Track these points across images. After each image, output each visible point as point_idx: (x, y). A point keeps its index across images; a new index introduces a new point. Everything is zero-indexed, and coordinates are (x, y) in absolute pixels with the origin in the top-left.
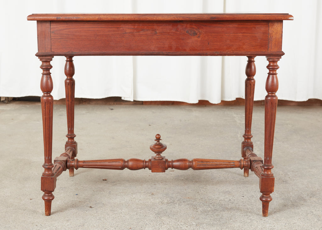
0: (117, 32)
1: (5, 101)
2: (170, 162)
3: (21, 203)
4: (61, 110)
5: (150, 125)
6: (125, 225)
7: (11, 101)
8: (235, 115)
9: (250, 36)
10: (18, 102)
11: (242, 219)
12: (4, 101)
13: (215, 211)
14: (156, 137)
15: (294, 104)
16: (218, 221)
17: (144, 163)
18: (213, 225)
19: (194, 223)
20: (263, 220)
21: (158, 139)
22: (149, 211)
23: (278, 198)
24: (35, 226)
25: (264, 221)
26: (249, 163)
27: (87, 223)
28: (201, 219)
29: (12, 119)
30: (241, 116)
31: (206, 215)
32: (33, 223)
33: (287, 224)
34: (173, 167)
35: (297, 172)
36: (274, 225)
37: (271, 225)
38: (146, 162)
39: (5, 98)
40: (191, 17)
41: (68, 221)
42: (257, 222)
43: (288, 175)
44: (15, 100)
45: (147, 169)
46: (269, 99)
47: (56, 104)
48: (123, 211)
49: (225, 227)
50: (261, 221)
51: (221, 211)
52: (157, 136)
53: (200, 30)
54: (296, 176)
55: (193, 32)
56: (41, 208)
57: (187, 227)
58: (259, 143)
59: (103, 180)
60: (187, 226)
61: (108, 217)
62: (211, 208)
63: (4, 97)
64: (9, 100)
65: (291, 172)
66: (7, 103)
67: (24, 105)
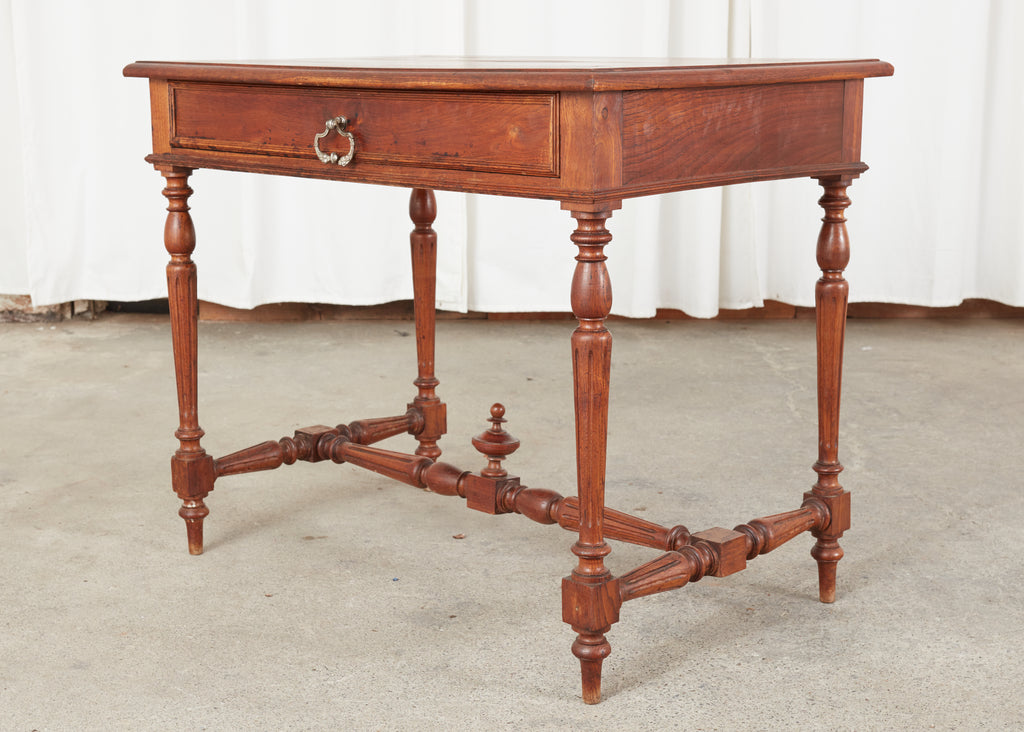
1: (86, 314)
3: (244, 606)
4: (256, 337)
5: (529, 379)
6: (565, 663)
7: (102, 312)
8: (760, 349)
10: (121, 317)
11: (884, 640)
12: (83, 313)
13: (802, 620)
14: (492, 413)
15: (916, 314)
16: (819, 648)
18: (810, 659)
19: (755, 655)
20: (943, 640)
21: (498, 417)
23: (962, 579)
24: (311, 673)
25: (947, 643)
27: (456, 659)
28: (770, 641)
29: (126, 367)
30: (780, 350)
31: (782, 632)
32: (300, 664)
33: (1013, 652)
35: (990, 506)
36: (978, 655)
37: (971, 656)
39: (86, 305)
41: (398, 654)
42: (929, 647)
43: (969, 515)
44: (113, 309)
47: (237, 320)
48: (543, 623)
49: (845, 664)
50: (937, 645)
51: (819, 619)
52: (496, 409)
54: (991, 517)
56: (307, 621)
57: (739, 664)
58: (854, 426)
59: (455, 537)
60: (737, 662)
61: (509, 641)
62: (788, 611)
63: (84, 301)
64: (99, 310)
65: (974, 508)
66: (93, 320)
67: (144, 326)
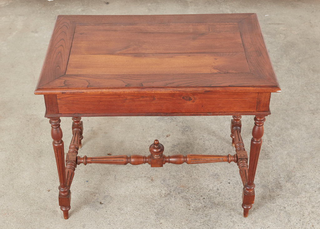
0: (119, 99)
2: (167, 158)
9: (241, 100)
17: (144, 159)
22: (150, 209)
26: (236, 158)
34: (169, 162)
38: (146, 158)
40: (187, 91)
45: (147, 164)
46: (254, 143)
51: (210, 208)
53: (195, 97)
55: (188, 98)
